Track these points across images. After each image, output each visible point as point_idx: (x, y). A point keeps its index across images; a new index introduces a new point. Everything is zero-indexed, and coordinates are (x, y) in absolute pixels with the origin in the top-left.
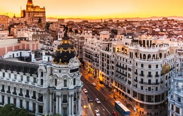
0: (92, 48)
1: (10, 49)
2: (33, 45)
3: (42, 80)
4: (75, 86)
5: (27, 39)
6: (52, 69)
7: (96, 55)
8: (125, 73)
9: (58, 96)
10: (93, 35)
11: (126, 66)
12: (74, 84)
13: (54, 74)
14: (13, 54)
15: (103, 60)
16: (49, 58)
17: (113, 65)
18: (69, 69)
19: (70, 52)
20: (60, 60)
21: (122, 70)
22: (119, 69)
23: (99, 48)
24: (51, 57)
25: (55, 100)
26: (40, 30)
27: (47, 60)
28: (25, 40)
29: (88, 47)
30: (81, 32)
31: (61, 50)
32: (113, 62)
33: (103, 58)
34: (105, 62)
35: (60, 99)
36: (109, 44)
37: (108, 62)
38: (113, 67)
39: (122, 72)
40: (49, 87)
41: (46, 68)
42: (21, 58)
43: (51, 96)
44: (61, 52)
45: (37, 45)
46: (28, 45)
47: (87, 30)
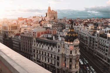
0: (84, 34)
1: (42, 33)
2: (53, 31)
3: (59, 50)
4: (76, 54)
5: (50, 28)
6: (64, 45)
7: (86, 38)
8: (104, 49)
9: (67, 59)
10: (85, 26)
11: (105, 45)
12: (76, 53)
13: (65, 47)
14: (44, 36)
15: (90, 41)
16: (62, 39)
17: (97, 44)
18: (74, 45)
19: (74, 36)
20: (69, 40)
21: (102, 47)
22: (100, 46)
23: (88, 34)
24: (63, 38)
25: (65, 60)
26: (55, 24)
27: (61, 40)
28: (49, 29)
29: (81, 33)
30: (78, 25)
31: (69, 35)
32: (96, 42)
33: (90, 40)
34: (92, 42)
35: (68, 60)
36: (94, 32)
37: (93, 42)
38: (96, 45)
39: (102, 48)
40: (63, 54)
41: (61, 44)
42: (48, 38)
43: (63, 58)
44: (69, 36)
45: (55, 31)
46: (51, 31)
47: (81, 24)
